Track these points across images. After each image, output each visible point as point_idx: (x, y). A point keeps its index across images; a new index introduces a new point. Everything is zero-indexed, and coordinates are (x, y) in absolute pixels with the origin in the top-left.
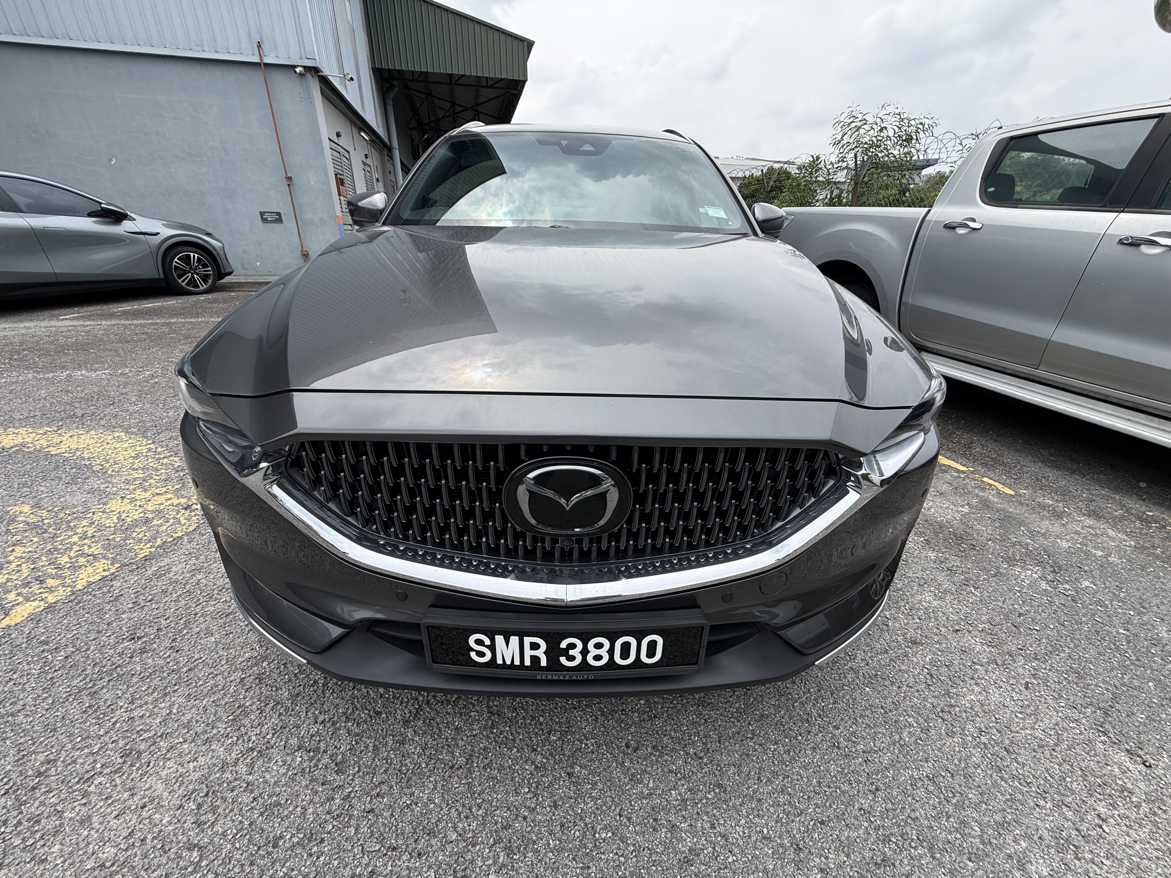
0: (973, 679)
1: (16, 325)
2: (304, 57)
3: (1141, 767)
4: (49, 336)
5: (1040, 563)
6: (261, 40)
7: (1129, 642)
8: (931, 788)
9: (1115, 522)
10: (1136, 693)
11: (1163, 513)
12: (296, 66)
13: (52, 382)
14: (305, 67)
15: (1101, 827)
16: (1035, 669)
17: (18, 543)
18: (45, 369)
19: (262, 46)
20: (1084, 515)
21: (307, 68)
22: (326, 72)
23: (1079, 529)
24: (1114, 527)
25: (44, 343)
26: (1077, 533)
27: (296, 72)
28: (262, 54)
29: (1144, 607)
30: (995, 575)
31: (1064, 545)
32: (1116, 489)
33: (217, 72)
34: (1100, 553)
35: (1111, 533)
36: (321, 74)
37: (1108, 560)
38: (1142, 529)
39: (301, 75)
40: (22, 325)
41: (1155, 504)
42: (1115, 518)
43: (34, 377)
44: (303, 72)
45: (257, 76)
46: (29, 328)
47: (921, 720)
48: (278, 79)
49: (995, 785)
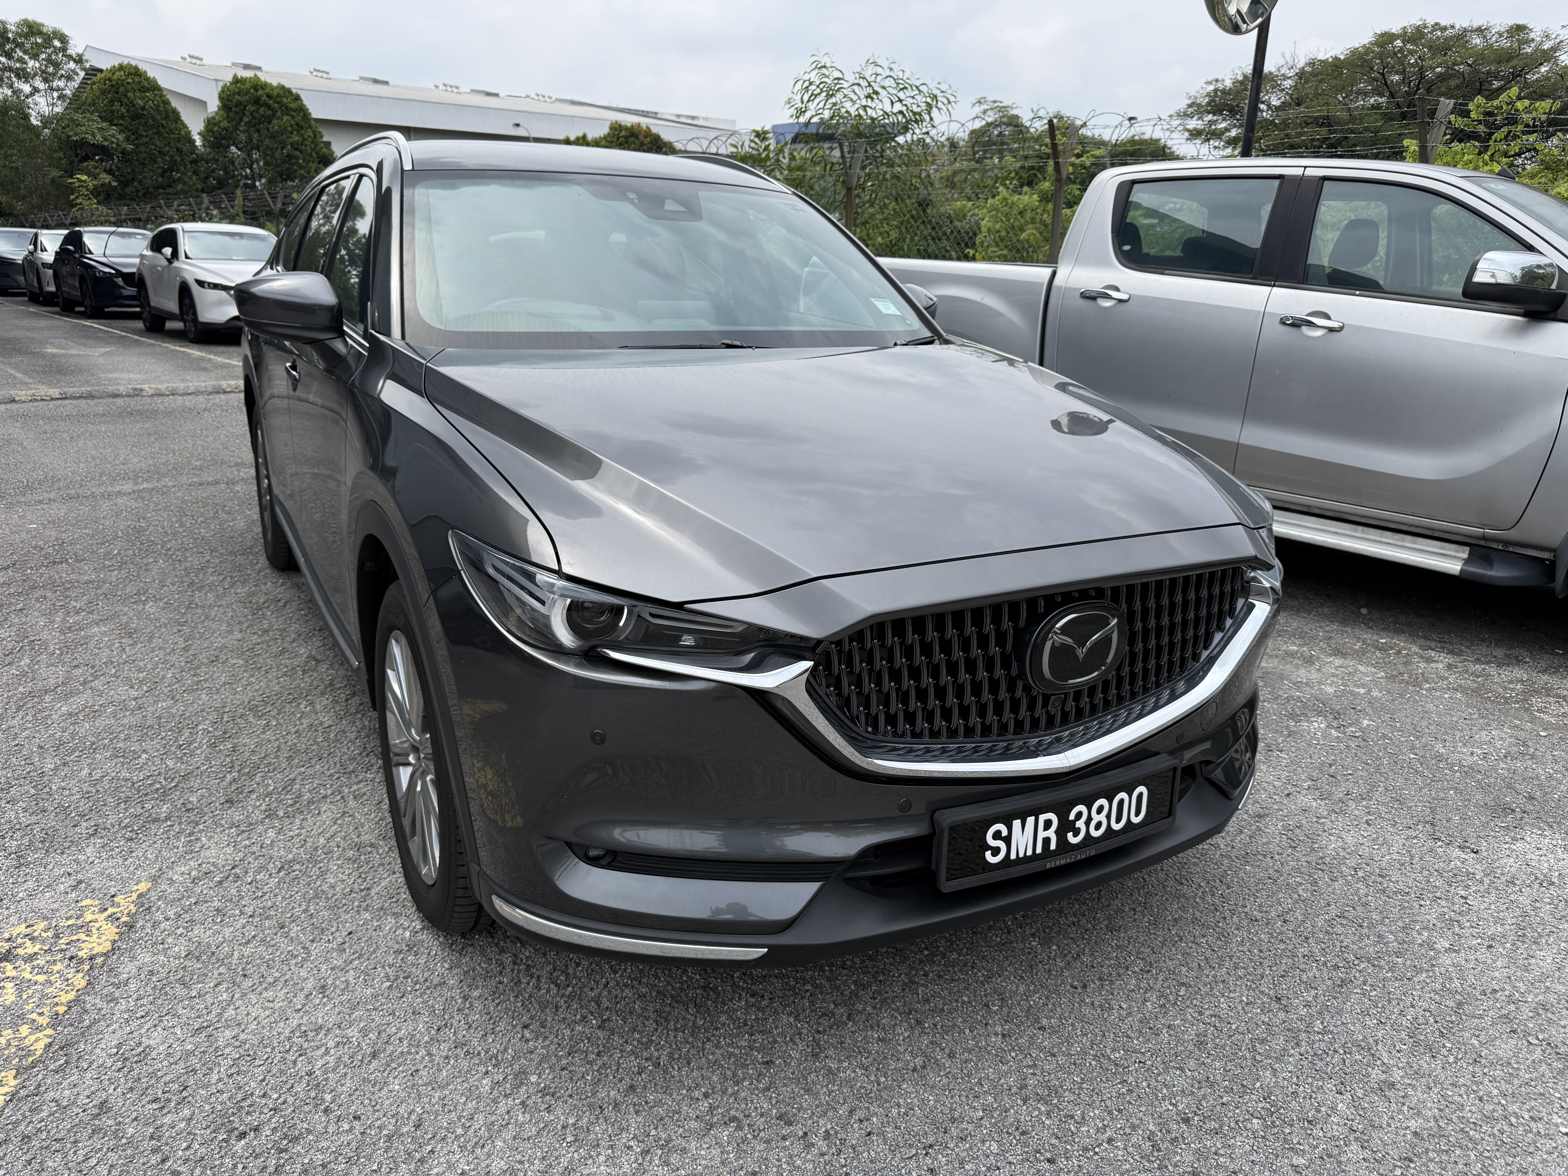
0: (1325, 831)
3: (1473, 855)
5: (1319, 713)
7: (1421, 764)
8: (1345, 922)
9: (1359, 656)
10: (1444, 802)
11: (1393, 638)
15: (1466, 903)
16: (1367, 808)
20: (1331, 655)
23: (1333, 671)
24: (1360, 662)
26: (1333, 675)
29: (1418, 731)
30: (1289, 735)
31: (1330, 690)
32: (1344, 622)
34: (1362, 691)
35: (1362, 668)
37: (1372, 696)
38: (1383, 658)
41: (1383, 630)
42: (1356, 651)
47: (1306, 877)
49: (1385, 902)
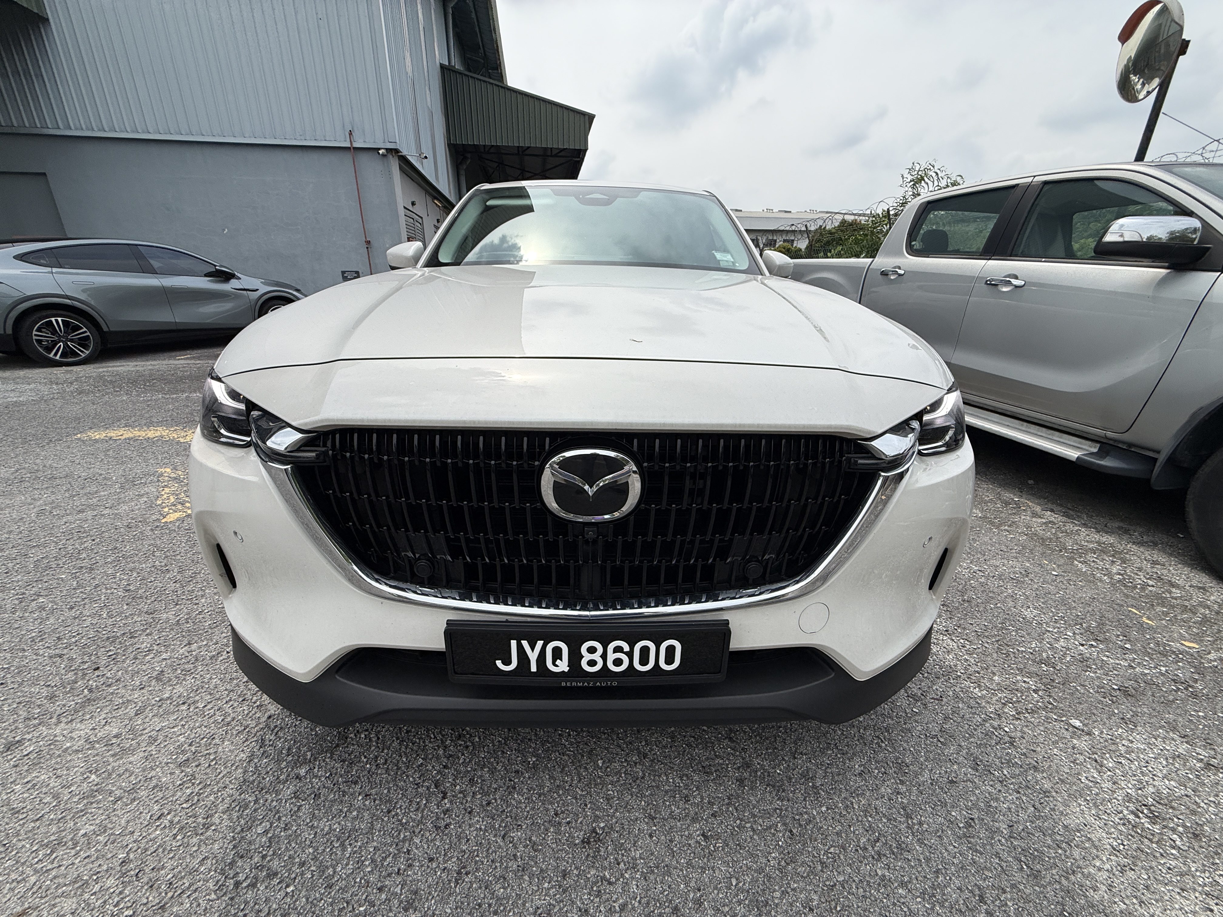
1: (143, 363)
2: (386, 141)
4: (170, 371)
6: (353, 128)
9: (980, 503)
11: (1026, 500)
12: (379, 149)
13: (176, 400)
14: (387, 149)
17: (166, 486)
18: (170, 392)
19: (353, 134)
21: (389, 150)
22: (404, 152)
25: (167, 375)
27: (379, 153)
28: (352, 140)
33: (315, 156)
36: (400, 154)
38: (998, 508)
39: (383, 155)
40: (149, 363)
42: (983, 501)
43: (162, 397)
44: (386, 153)
45: (347, 158)
46: (154, 365)
48: (364, 159)
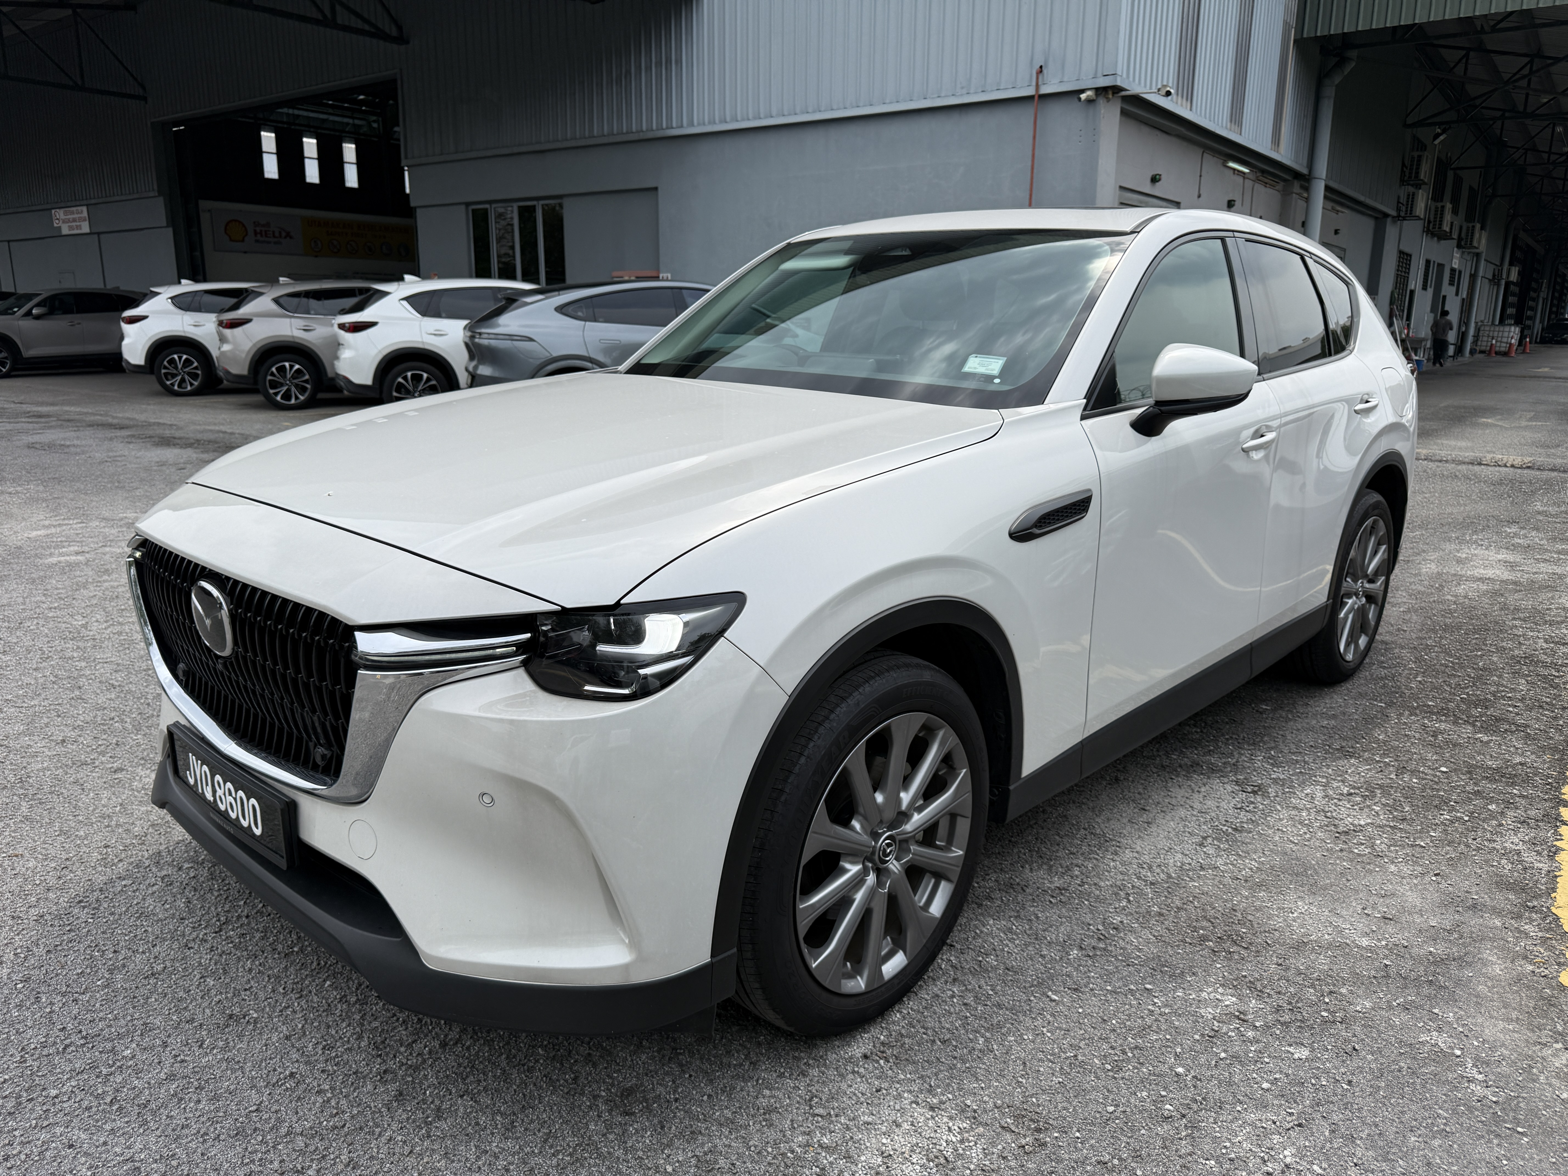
2: (1099, 74)
6: (1046, 62)
12: (1083, 91)
14: (1097, 90)
19: (1045, 71)
21: (1101, 91)
22: (1135, 88)
27: (1080, 99)
28: (1040, 83)
33: (975, 119)
36: (1123, 93)
39: (1089, 101)
44: (1094, 97)
45: (1026, 114)
48: (1056, 112)
